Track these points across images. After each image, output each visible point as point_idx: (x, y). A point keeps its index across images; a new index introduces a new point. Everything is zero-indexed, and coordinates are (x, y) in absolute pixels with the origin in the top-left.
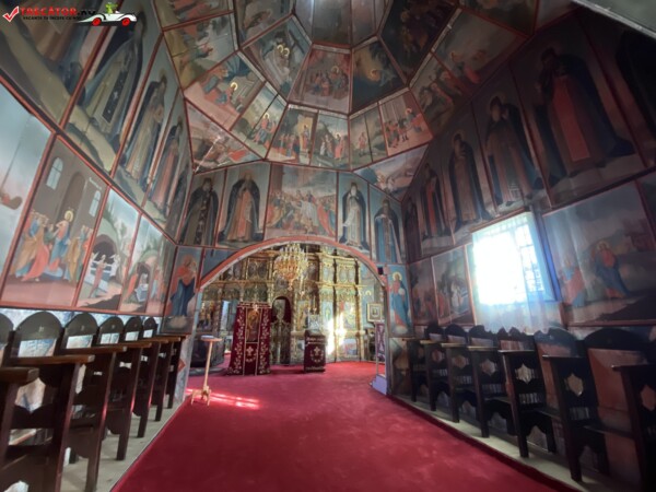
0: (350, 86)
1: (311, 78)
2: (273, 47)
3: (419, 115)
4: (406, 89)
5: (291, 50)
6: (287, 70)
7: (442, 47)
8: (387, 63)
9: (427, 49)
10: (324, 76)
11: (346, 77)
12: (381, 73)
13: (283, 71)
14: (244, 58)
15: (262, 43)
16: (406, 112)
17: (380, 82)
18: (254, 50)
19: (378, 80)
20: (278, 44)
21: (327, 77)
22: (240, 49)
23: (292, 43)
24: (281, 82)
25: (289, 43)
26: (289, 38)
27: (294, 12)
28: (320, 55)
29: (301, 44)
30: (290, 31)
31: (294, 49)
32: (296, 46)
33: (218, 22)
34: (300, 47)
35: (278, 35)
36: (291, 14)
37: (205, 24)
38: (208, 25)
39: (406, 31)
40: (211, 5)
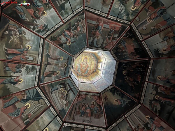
0: (104, 110)
1: (79, 107)
2: (57, 89)
3: (156, 118)
4: (140, 105)
5: (68, 92)
6: (65, 102)
7: (151, 77)
8: (122, 95)
9: (143, 81)
10: (87, 106)
11: (100, 106)
12: (121, 100)
13: (62, 102)
14: (39, 91)
15: (52, 86)
16: (146, 118)
17: (121, 105)
18: (46, 88)
19: (120, 104)
20: (61, 88)
21: (89, 107)
22: (38, 86)
23: (69, 89)
24: (60, 108)
25: (67, 89)
26: (67, 86)
27: (70, 76)
28: (84, 96)
29: (73, 90)
30: (68, 83)
31: (69, 92)
32: (71, 91)
33: (29, 68)
34: (73, 91)
35: (62, 84)
36: (69, 77)
37: (22, 66)
38: (23, 67)
39: (128, 78)
40: (29, 58)
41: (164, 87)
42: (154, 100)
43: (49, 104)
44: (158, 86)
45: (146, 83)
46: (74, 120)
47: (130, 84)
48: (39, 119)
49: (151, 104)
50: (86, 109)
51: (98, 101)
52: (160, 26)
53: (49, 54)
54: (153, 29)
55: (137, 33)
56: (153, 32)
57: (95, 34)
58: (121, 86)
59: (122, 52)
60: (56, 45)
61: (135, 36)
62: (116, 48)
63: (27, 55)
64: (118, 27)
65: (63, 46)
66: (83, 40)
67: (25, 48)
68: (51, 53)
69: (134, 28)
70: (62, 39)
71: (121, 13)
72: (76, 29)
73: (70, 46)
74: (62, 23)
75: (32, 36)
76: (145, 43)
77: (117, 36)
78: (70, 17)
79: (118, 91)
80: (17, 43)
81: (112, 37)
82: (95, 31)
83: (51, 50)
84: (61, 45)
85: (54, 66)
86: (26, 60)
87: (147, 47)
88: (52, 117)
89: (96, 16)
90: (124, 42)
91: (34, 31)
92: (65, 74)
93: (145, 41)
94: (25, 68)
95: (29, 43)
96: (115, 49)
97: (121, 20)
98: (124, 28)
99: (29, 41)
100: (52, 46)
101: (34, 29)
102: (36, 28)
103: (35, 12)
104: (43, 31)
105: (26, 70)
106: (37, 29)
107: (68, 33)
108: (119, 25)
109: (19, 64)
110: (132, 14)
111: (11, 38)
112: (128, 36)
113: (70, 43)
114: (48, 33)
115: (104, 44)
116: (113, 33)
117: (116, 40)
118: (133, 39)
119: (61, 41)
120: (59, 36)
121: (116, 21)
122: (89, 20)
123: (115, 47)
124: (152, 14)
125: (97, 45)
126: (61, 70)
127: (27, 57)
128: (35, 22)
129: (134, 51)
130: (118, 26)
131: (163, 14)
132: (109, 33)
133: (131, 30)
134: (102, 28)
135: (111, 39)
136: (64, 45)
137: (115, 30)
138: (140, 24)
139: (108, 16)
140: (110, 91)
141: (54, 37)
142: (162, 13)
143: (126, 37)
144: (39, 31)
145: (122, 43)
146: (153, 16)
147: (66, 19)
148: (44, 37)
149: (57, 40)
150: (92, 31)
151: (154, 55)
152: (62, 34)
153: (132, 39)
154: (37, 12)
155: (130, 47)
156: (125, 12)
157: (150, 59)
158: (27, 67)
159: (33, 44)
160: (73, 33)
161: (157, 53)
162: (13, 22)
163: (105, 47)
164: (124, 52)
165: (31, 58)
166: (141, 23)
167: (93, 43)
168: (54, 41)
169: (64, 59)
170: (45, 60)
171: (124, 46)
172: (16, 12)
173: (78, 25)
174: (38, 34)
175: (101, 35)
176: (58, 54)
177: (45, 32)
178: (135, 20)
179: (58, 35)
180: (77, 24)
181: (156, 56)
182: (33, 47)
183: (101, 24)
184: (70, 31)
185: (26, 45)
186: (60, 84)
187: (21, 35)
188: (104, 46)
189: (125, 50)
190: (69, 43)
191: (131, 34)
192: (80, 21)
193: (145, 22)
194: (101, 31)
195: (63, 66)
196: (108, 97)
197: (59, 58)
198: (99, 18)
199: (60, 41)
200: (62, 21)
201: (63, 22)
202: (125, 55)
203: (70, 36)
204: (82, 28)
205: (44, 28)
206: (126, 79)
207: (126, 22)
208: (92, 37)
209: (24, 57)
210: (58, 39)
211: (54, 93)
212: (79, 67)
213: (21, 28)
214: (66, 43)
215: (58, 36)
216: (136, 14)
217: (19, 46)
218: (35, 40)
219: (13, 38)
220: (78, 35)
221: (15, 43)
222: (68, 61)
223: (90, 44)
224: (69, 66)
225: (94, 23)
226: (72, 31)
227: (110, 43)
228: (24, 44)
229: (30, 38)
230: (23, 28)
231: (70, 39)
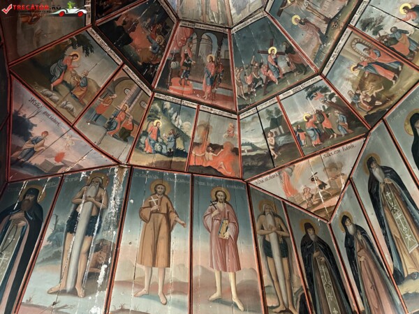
33: (372, 30)
37: (385, 40)
38: (383, 36)
40: (364, 50)
52: (104, 102)
53: (320, 42)
54: (112, 94)
55: (138, 78)
56: (111, 90)
57: (217, 65)
61: (139, 71)
62: (167, 30)
63: (365, 57)
64: (175, 85)
65: (287, 48)
66: (242, 51)
67: (361, 70)
68: (316, 41)
69: (145, 87)
70: (286, 63)
71: (176, 114)
72: (255, 81)
73: (271, 46)
74: (281, 96)
75: (341, 85)
76: (117, 61)
77: (173, 65)
78: (264, 105)
80: (371, 83)
81: (182, 61)
82: (216, 73)
83: (313, 47)
84: (290, 51)
86: (370, 48)
87: (110, 54)
89: (218, 104)
90: (154, 51)
91: (333, 91)
93: (118, 67)
94: (382, 33)
95: (351, 76)
97: (174, 101)
98: (164, 83)
99: (348, 79)
100: (308, 54)
101: (332, 96)
103: (321, 123)
104: (317, 89)
105: (382, 29)
106: (326, 95)
107: (271, 75)
108: (174, 90)
109: (388, 44)
110: (157, 112)
111: (376, 93)
112: (151, 66)
113: (269, 52)
114: (310, 82)
115: (195, 41)
116: (183, 70)
117: (172, 54)
118: (141, 64)
119: (288, 59)
120: (291, 72)
121: (183, 98)
122: (229, 95)
123: (170, 33)
124: (125, 119)
125: (210, 39)
127: (365, 53)
128: (326, 107)
129: (132, 35)
130: (175, 88)
131: (108, 123)
132: (189, 71)
133: (148, 80)
134: (204, 82)
135: (182, 55)
136: (283, 49)
137: (179, 79)
138: (138, 97)
139: (198, 107)
141: (300, 72)
142: (110, 123)
143: (154, 63)
144: (325, 90)
145: (158, 47)
146: (121, 116)
147: (272, 103)
148: (319, 78)
150: (223, 71)
151: (89, 38)
152: (284, 75)
153: (143, 63)
154: (318, 122)
155: (141, 41)
156: (171, 117)
157: (93, 25)
158: (376, 33)
159: (344, 71)
160: (261, 73)
161: (88, 47)
162: (360, 113)
165: (360, 47)
166: (136, 100)
167: (220, 44)
168: (302, 65)
170: (333, 33)
171: (153, 41)
172: (350, 126)
173: (249, 86)
174: (328, 86)
175: (204, 65)
176: (301, 34)
177: (315, 85)
178: (149, 102)
179: (292, 74)
180: (252, 90)
181: (84, 36)
182: (344, 67)
183: (208, 90)
184: (268, 77)
185: (357, 75)
187: (358, 92)
188: (195, 37)
189: (148, 33)
190: (272, 51)
191: (146, 73)
192: (246, 95)
193: (132, 103)
194: (206, 76)
198: (212, 100)
199: (290, 60)
200: (279, 101)
201: (278, 99)
203: (268, 68)
204: (241, 79)
205: (314, 94)
207: (162, 97)
208: (223, 57)
209: (371, 54)
210: (293, 66)
213: (352, 103)
214: (278, 53)
216: (149, 113)
217: (371, 77)
218: (336, 77)
219: (372, 92)
220: (252, 65)
221: (374, 83)
223: (224, 40)
225: (219, 91)
226: (264, 78)
227: (183, 46)
228: (360, 78)
229: (345, 82)
230: (350, 101)
231: (270, 60)
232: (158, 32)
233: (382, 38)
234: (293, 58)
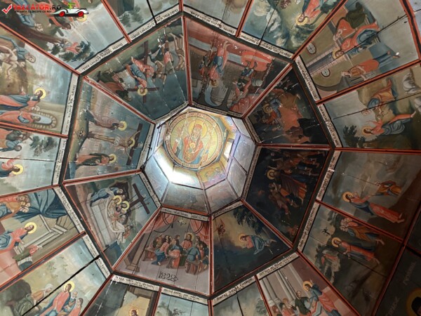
2: (107, 195)
3: (327, 290)
5: (132, 205)
7: (330, 192)
9: (310, 199)
10: (174, 242)
12: (253, 238)
14: (62, 196)
15: (93, 187)
17: (254, 248)
18: (80, 192)
20: (116, 194)
22: (61, 185)
23: (135, 198)
25: (130, 198)
26: (131, 192)
27: (142, 169)
28: (170, 219)
29: (146, 203)
30: (135, 186)
31: (135, 206)
32: (140, 203)
33: (40, 141)
34: (144, 205)
35: (119, 185)
36: (138, 171)
37: (21, 136)
38: (26, 139)
39: (278, 187)
40: (40, 119)
41: (354, 220)
42: (329, 246)
43: (81, 229)
44: (342, 216)
45: (316, 205)
46: (137, 270)
47: (280, 203)
48: (54, 259)
49: (319, 255)
50: (170, 248)
51: (203, 232)
52: (361, 73)
53: (91, 112)
54: (346, 78)
55: (307, 83)
56: (345, 83)
57: (207, 76)
58: (259, 205)
59: (271, 125)
60: (111, 92)
61: (302, 88)
62: (257, 114)
63: (35, 112)
64: (263, 64)
65: (127, 96)
66: (177, 86)
67: (32, 94)
68: (96, 111)
69: (302, 70)
70: (125, 80)
71: (271, 30)
72: (160, 57)
73: (144, 97)
74: (124, 42)
75: (49, 67)
76: (323, 108)
77: (260, 83)
78: (146, 28)
79: (251, 216)
80: (12, 81)
81: (248, 86)
82: (209, 68)
83: (97, 103)
84: (123, 93)
85: (103, 143)
86: (34, 122)
87: (328, 118)
88: (87, 259)
89: (210, 32)
90: (277, 101)
91: (56, 56)
92: (129, 163)
93: (325, 103)
94: (29, 141)
95: (41, 83)
96: (255, 116)
97: (269, 46)
98: (276, 67)
99: (42, 78)
100: (101, 93)
101: (56, 50)
102: (61, 49)
104: (79, 56)
105: (31, 145)
106: (64, 51)
107: (141, 66)
108: (266, 59)
109: (15, 132)
110: (297, 36)
112: (286, 88)
113: (146, 90)
114: (90, 64)
115: (230, 101)
116: (250, 77)
117: (258, 93)
118: (297, 95)
119: (123, 85)
121: (258, 47)
122: (194, 40)
123: (254, 111)
124: (344, 40)
125: (213, 101)
126: (119, 153)
127: (37, 116)
128: (57, 34)
129: (297, 125)
130: (264, 61)
131: (371, 43)
132: (242, 75)
133: (294, 75)
134: (226, 62)
135: (247, 90)
136: (130, 95)
137: (256, 69)
138: (315, 61)
139: (238, 34)
140: (232, 212)
141: (105, 74)
142: (368, 41)
143: (281, 90)
144: (68, 57)
145: (272, 103)
146: (348, 45)
147: (135, 33)
148: (81, 71)
149: (113, 81)
150: (200, 68)
151: (343, 140)
152: (125, 68)
153: (294, 94)
155: (289, 115)
156: (280, 27)
157: (334, 148)
158: (36, 140)
159: (53, 86)
160: (154, 67)
161: (350, 135)
162: (4, 32)
163: (232, 107)
164: (276, 125)
165: (45, 120)
166: (319, 58)
167: (202, 95)
168: (105, 82)
169: (128, 128)
170: (80, 126)
171: (275, 110)
173: (167, 49)
174: (65, 63)
175: (223, 79)
176: (115, 113)
177: (82, 61)
178: (304, 50)
179: (115, 69)
180: (163, 45)
181: (348, 143)
182: (53, 93)
183: (222, 51)
184: (145, 63)
185: (35, 87)
186: (115, 186)
187: (22, 64)
188: (229, 105)
189: (278, 120)
190: (144, 92)
191: (294, 84)
192: (171, 39)
193: (327, 57)
194: (222, 68)
195: (127, 145)
196: (227, 227)
197: (117, 125)
198: (217, 38)
199: (121, 85)
200: (126, 36)
201: (128, 39)
202: (277, 133)
203: (145, 74)
204: (177, 57)
205: (81, 50)
206: (272, 191)
207: (284, 53)
208: (199, 82)
209: (29, 116)
210: (116, 79)
211: (98, 204)
212: (180, 147)
213: (23, 46)
214: (136, 90)
215: (116, 72)
216: (309, 36)
217: (15, 89)
218: (59, 77)
219: (4, 69)
220: (165, 74)
221: (7, 82)
222: (139, 133)
223: (197, 96)
224: (142, 145)
225: (206, 47)
226: (149, 62)
227: (244, 98)
228: (30, 84)
229: (45, 73)
230: (28, 47)
231: (144, 82)
232: (268, 117)
233: (27, 136)
234: (118, 87)
